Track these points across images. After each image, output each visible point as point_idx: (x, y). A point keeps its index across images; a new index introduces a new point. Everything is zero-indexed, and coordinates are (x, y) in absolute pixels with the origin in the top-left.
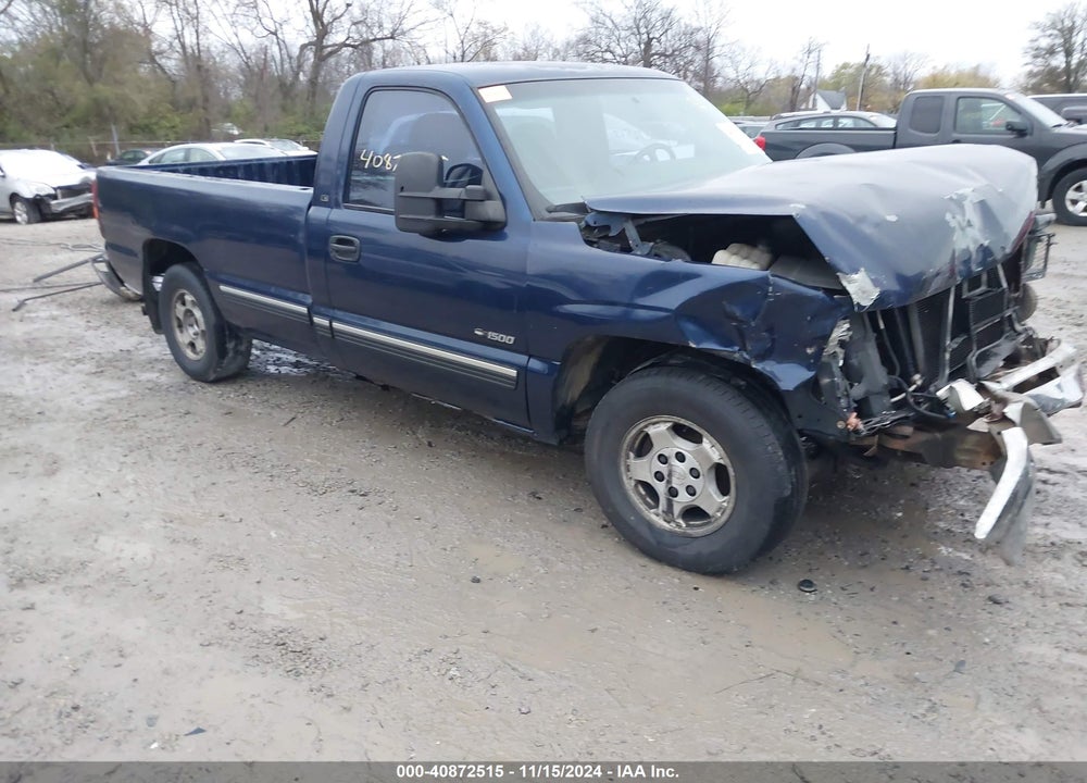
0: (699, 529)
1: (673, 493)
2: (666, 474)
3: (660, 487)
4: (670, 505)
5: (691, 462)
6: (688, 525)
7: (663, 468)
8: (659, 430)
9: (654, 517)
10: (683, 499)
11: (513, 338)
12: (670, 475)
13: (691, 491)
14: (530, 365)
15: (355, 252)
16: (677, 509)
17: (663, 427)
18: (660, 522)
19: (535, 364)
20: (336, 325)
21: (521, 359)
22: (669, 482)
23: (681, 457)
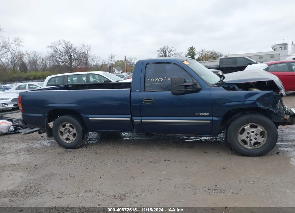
0: (258, 147)
1: (251, 140)
2: (249, 136)
3: (248, 140)
4: (251, 143)
5: (255, 132)
6: (255, 147)
7: (248, 135)
8: (247, 127)
9: (247, 147)
10: (254, 141)
11: (208, 114)
12: (250, 136)
13: (256, 139)
14: (213, 119)
15: (152, 101)
16: (252, 144)
17: (248, 126)
18: (248, 147)
19: (215, 118)
20: (143, 121)
21: (211, 118)
22: (250, 138)
23: (253, 132)
